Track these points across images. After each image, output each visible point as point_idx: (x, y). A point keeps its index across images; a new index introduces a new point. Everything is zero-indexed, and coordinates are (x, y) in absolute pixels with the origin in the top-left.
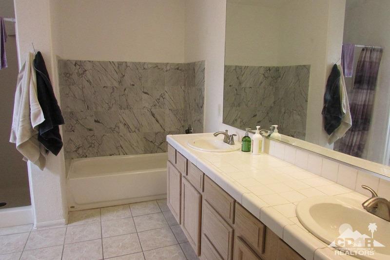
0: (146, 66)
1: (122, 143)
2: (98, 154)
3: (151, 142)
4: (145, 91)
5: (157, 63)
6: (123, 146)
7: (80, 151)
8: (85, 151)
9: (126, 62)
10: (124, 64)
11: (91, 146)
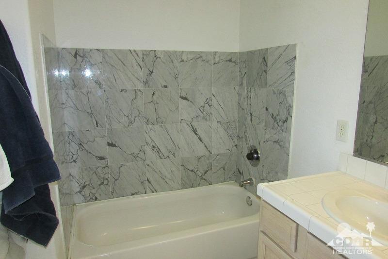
0: (184, 58)
1: (148, 175)
2: (114, 194)
3: (192, 171)
4: (184, 95)
5: (201, 52)
6: (151, 180)
7: (87, 191)
8: (94, 191)
9: (155, 51)
10: (152, 54)
11: (102, 183)
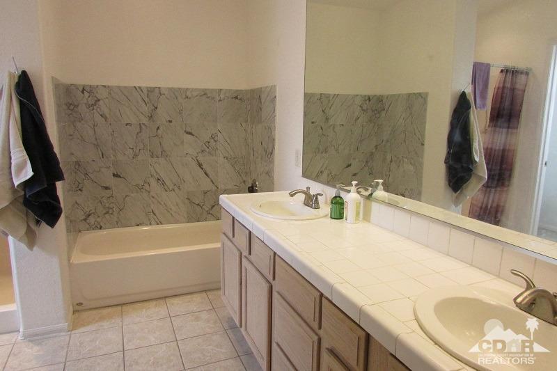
0: (189, 94)
1: (152, 206)
2: (119, 224)
3: (198, 205)
4: (189, 130)
5: (206, 89)
6: (156, 212)
7: (92, 220)
8: (98, 220)
9: (159, 88)
10: (157, 91)
11: (107, 213)
